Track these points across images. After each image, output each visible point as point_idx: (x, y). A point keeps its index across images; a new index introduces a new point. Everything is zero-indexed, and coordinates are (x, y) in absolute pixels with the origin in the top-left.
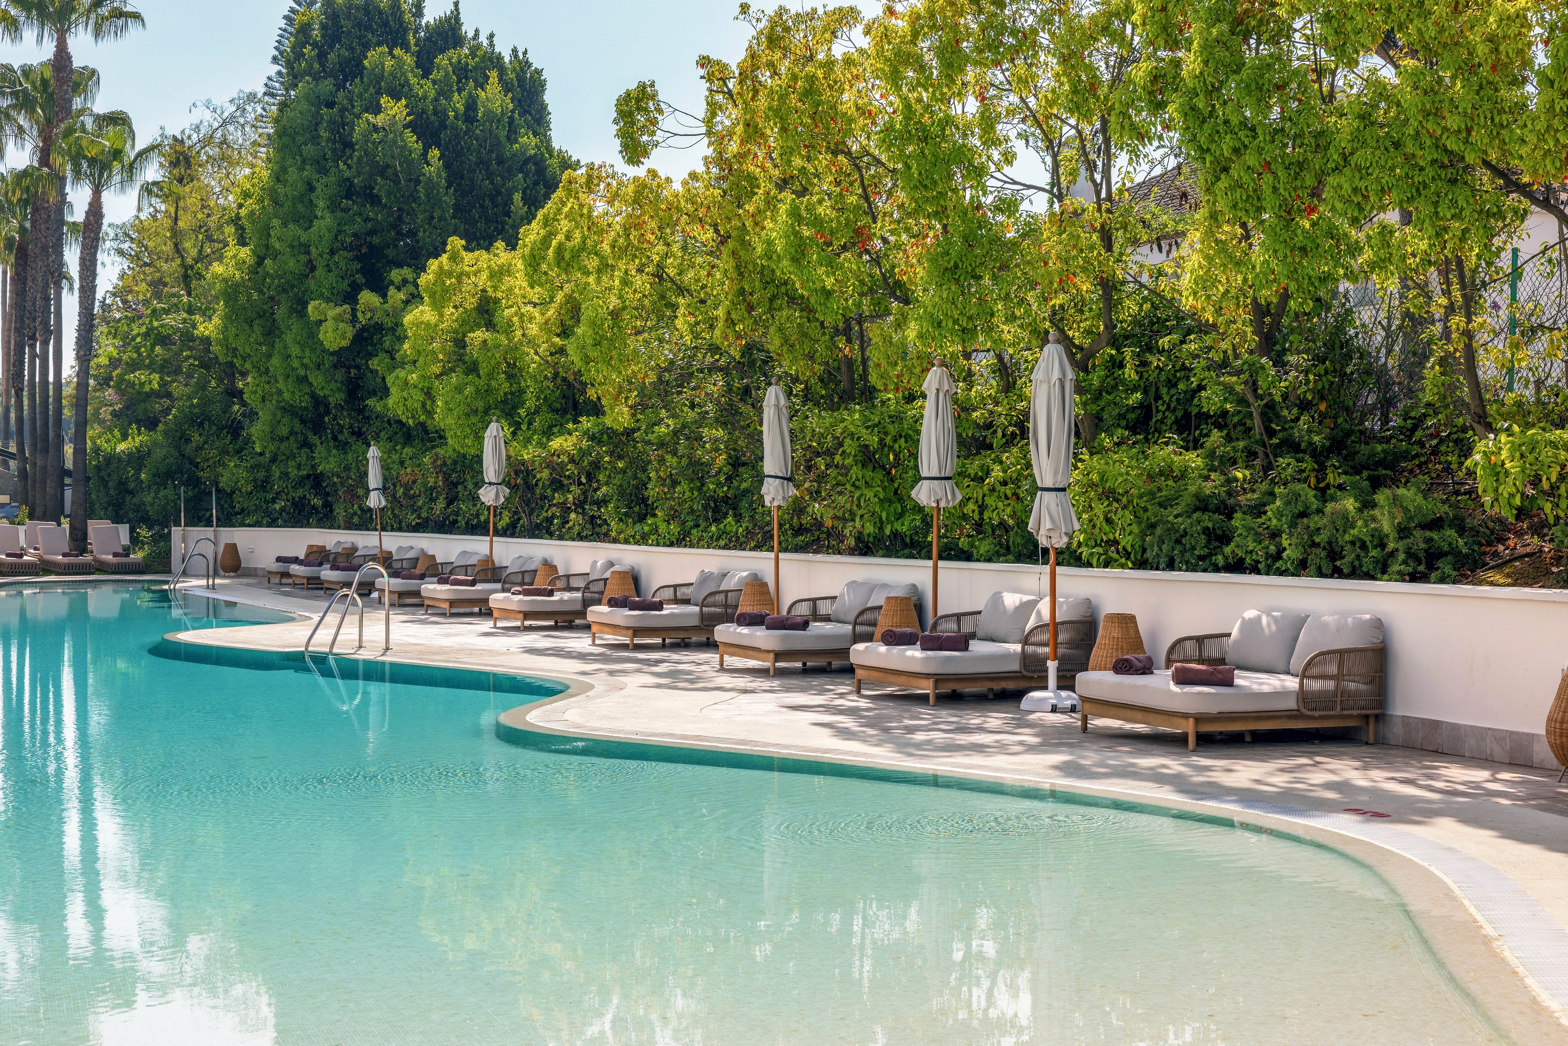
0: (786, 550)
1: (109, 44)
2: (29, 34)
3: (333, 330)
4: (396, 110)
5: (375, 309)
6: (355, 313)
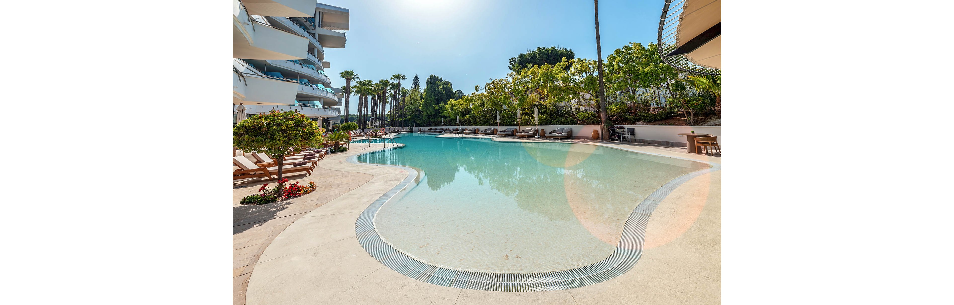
0: (500, 126)
1: (403, 81)
2: (396, 80)
3: (436, 107)
4: (441, 87)
5: (441, 106)
6: (439, 106)
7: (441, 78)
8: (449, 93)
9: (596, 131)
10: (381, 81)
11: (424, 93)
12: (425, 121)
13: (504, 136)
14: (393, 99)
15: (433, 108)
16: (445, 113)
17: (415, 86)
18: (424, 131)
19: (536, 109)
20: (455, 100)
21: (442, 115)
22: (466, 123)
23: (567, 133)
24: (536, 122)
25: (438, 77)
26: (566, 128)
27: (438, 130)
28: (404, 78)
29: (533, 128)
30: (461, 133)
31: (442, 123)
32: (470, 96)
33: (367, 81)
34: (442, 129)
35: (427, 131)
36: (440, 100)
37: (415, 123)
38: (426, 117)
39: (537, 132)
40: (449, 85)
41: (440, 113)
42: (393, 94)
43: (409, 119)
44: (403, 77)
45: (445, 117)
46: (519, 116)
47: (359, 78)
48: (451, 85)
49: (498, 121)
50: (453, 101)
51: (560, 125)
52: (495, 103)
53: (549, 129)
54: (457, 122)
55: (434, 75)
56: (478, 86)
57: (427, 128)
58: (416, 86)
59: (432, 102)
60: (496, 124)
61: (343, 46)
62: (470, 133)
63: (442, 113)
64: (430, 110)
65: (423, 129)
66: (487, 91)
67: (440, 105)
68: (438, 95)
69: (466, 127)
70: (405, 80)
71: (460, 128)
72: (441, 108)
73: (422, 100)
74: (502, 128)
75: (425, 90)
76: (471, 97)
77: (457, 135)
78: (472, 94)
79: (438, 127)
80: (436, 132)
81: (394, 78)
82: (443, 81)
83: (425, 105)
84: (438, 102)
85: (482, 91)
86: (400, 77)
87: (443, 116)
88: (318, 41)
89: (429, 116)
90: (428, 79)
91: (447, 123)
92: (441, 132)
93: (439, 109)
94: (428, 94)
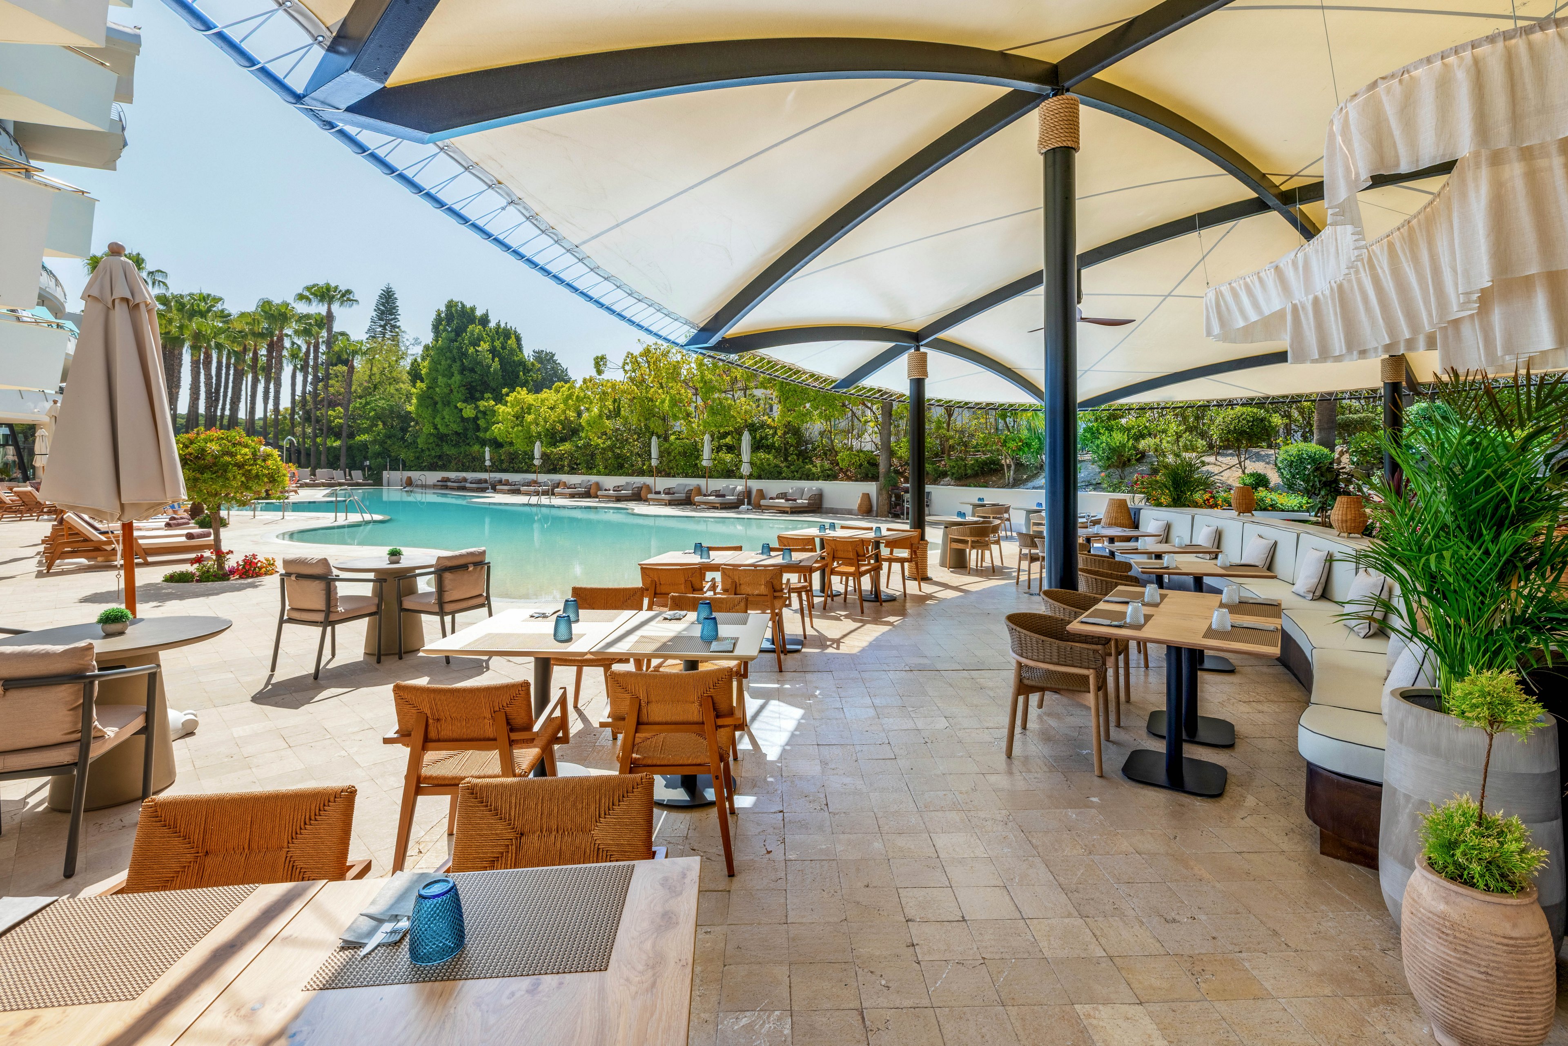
0: (658, 476)
3: (469, 412)
4: (484, 346)
5: (485, 406)
6: (477, 407)
7: (485, 312)
8: (511, 366)
9: (867, 497)
10: (266, 305)
11: (423, 359)
12: (427, 453)
13: (666, 505)
14: (304, 369)
15: (455, 411)
16: (497, 430)
17: (384, 327)
18: (424, 486)
19: (746, 438)
20: (529, 391)
21: (488, 435)
22: (563, 466)
23: (809, 499)
24: (745, 469)
25: (473, 309)
26: (810, 486)
27: (471, 483)
28: (349, 300)
29: (739, 486)
30: (545, 493)
31: (488, 463)
32: (578, 385)
33: (205, 298)
34: (486, 481)
35: (434, 486)
36: (479, 388)
37: (389, 456)
38: (431, 441)
39: (748, 493)
40: (512, 342)
41: (478, 428)
42: (304, 349)
43: (364, 446)
44: (343, 295)
45: (496, 444)
46: (706, 453)
47: (164, 283)
48: (518, 339)
49: (654, 463)
50: (522, 394)
51: (800, 479)
52: (649, 412)
53: (773, 487)
54: (537, 462)
55: (461, 303)
56: (603, 358)
57: (433, 477)
58: (386, 325)
59: (451, 391)
60: (650, 473)
61: (110, 164)
62: (572, 496)
63: (486, 430)
64: (447, 417)
65: (422, 478)
66: (628, 375)
67: (482, 404)
68: (472, 370)
69: (565, 478)
70: (351, 306)
71: (543, 478)
72: (484, 413)
73: (419, 384)
74: (662, 483)
75: (427, 348)
76: (581, 388)
77: (534, 500)
78: (585, 381)
79: (470, 475)
80: (464, 489)
81: (311, 297)
82: (492, 325)
83: (428, 400)
84: (472, 394)
85: (615, 374)
86: (333, 297)
87: (490, 440)
88: (16, 141)
89: (442, 438)
90: (439, 315)
91: (502, 461)
92: (483, 490)
93: (476, 418)
94: (440, 364)
